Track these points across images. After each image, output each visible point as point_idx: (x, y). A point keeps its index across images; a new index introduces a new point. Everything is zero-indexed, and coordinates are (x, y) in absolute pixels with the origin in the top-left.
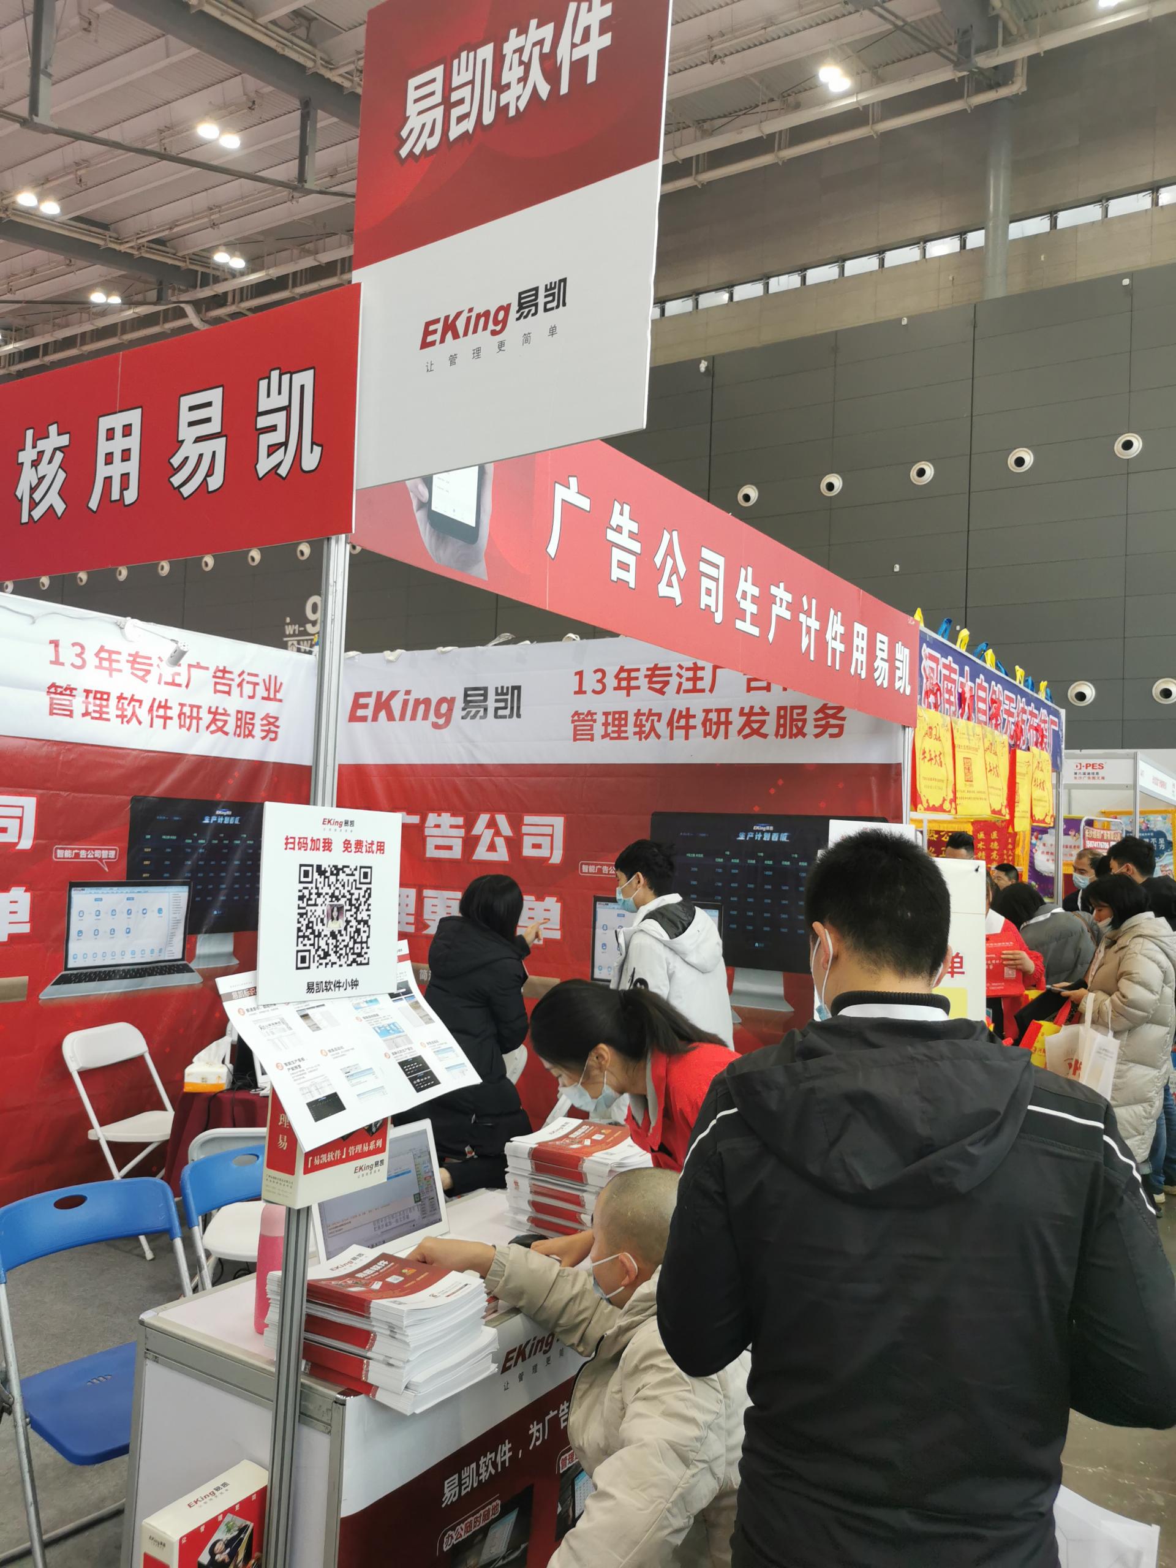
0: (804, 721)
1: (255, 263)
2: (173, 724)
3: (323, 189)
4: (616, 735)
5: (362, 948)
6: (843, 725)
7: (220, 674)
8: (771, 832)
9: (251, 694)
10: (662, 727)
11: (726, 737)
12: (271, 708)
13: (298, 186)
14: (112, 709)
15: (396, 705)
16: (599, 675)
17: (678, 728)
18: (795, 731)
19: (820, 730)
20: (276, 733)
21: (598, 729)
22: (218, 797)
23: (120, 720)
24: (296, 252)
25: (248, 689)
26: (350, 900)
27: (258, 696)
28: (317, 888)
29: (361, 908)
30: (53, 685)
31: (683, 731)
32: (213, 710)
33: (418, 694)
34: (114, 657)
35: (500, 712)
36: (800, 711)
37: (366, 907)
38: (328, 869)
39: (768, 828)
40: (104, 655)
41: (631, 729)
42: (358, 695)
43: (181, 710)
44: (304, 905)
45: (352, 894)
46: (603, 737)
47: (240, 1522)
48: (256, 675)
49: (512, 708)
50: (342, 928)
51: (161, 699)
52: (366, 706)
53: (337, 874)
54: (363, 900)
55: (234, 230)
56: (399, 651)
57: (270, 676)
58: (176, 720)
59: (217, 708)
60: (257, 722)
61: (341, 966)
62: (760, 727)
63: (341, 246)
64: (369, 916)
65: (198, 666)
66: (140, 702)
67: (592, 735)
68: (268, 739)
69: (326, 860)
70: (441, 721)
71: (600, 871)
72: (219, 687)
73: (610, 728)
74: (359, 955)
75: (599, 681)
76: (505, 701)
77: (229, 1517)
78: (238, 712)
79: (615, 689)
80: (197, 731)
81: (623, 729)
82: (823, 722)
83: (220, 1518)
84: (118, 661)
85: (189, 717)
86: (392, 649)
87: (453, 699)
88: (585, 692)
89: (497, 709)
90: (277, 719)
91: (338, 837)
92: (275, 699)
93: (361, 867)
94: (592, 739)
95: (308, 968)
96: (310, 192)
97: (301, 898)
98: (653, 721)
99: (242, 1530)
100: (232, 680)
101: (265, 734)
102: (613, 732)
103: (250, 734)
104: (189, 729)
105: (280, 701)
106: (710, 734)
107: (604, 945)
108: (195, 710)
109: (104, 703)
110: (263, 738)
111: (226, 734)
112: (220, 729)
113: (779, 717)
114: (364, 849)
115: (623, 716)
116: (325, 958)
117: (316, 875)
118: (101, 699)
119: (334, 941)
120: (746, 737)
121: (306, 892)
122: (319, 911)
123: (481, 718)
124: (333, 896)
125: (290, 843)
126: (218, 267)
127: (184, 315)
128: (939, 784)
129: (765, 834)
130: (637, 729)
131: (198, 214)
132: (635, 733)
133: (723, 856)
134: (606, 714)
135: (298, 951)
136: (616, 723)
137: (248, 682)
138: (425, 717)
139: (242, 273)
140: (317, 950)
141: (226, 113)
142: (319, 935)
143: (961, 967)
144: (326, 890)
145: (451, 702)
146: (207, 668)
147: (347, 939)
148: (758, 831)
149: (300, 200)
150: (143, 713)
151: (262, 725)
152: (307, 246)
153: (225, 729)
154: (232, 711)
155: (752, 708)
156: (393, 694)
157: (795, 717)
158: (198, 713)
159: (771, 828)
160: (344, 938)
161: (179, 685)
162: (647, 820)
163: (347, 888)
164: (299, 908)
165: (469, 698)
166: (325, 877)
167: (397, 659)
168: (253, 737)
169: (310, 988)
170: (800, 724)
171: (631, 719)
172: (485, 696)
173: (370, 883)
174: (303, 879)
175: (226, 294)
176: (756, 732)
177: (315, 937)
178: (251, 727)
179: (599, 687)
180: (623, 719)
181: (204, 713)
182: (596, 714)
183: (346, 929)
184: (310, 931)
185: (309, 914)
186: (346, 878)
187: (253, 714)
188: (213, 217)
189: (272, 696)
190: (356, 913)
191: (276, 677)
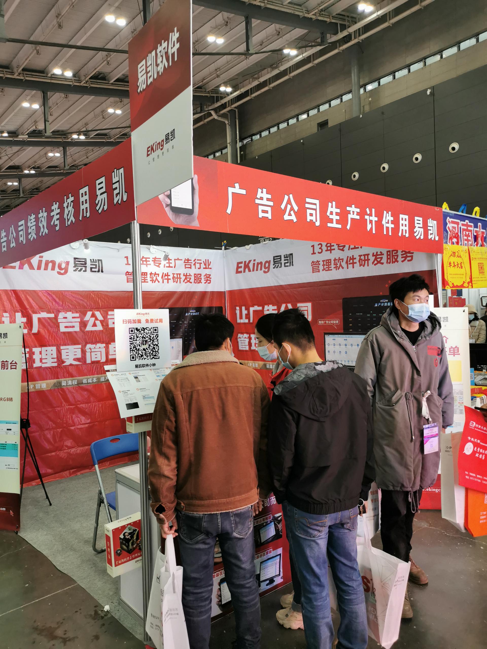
0: (397, 256)
1: (235, 88)
2: (171, 281)
3: (257, 52)
4: (327, 269)
5: (156, 353)
6: (413, 256)
7: (186, 261)
8: (387, 302)
9: (199, 267)
10: (344, 264)
11: (368, 265)
12: (207, 271)
13: (247, 53)
14: (149, 278)
15: (251, 265)
16: (320, 246)
17: (350, 264)
18: (394, 260)
19: (403, 259)
20: (210, 280)
21: (321, 267)
22: (190, 306)
23: (151, 282)
24: (251, 80)
25: (198, 266)
26: (150, 338)
27: (202, 268)
28: (136, 335)
29: (154, 341)
30: (127, 272)
31: (352, 265)
32: (185, 274)
33: (258, 261)
34: (148, 260)
35: (286, 264)
36: (395, 252)
37: (157, 340)
38: (140, 329)
39: (386, 301)
40: (144, 259)
41: (333, 266)
42: (238, 263)
43: (173, 276)
44: (132, 340)
45: (151, 336)
46: (323, 270)
47: (133, 528)
48: (201, 260)
49: (290, 262)
50: (148, 347)
51: (165, 272)
52: (241, 267)
53: (144, 330)
54: (155, 338)
55: (225, 76)
56: (250, 245)
57: (206, 260)
58: (172, 280)
59: (187, 274)
60: (203, 277)
61: (148, 359)
62: (381, 260)
63: (268, 73)
64: (158, 343)
65: (178, 259)
66: (158, 274)
67: (319, 270)
68: (207, 283)
69: (139, 326)
70: (266, 270)
71: (325, 323)
72: (187, 266)
73: (325, 267)
74: (155, 356)
75: (320, 248)
76: (288, 260)
77: (129, 526)
78: (195, 274)
79: (326, 251)
80: (180, 283)
81: (330, 266)
82: (405, 255)
83: (126, 526)
84: (149, 261)
85: (176, 278)
86: (248, 245)
87: (270, 261)
88: (315, 253)
89: (285, 263)
90: (210, 275)
91: (143, 319)
92: (209, 268)
93: (153, 328)
94: (319, 272)
95: (135, 360)
96: (252, 54)
97: (131, 338)
98: (340, 262)
99: (135, 530)
100: (192, 263)
101: (206, 281)
102: (326, 268)
103: (200, 282)
104: (177, 282)
105: (211, 268)
106: (362, 265)
107: (329, 351)
108: (178, 275)
109: (146, 276)
110: (205, 283)
111: (191, 283)
112: (189, 281)
113: (388, 255)
114: (154, 322)
115: (330, 261)
116: (141, 357)
117: (136, 331)
118: (144, 275)
119: (145, 352)
120: (375, 265)
121: (132, 337)
122: (138, 342)
123: (280, 267)
124: (143, 337)
125: (124, 321)
126: (222, 93)
127: (211, 115)
128: (462, 276)
129: (385, 303)
130: (335, 266)
131: (212, 73)
132: (334, 268)
133: (369, 313)
134: (323, 261)
135: (131, 355)
136: (327, 264)
137: (197, 263)
138: (261, 269)
139: (231, 93)
140: (138, 355)
141: (217, 30)
142: (139, 350)
143: (458, 352)
144: (140, 335)
145: (269, 262)
146: (182, 260)
147: (150, 351)
148: (382, 302)
149: (250, 58)
150: (159, 278)
151: (204, 278)
152: (255, 76)
153: (191, 281)
154: (193, 275)
155: (377, 252)
156: (250, 261)
157: (394, 254)
158: (180, 276)
159: (387, 301)
160: (149, 350)
161: (172, 267)
162: (341, 301)
163: (148, 334)
164: (130, 342)
165: (275, 260)
166: (139, 332)
167: (250, 248)
168: (201, 283)
169: (137, 366)
170: (396, 257)
171: (333, 262)
172: (281, 258)
173: (158, 332)
174: (130, 333)
175: (226, 103)
176: (379, 262)
177: (137, 350)
178: (200, 279)
179: (320, 251)
180: (330, 262)
181: (182, 276)
182: (320, 261)
183: (149, 347)
184: (135, 349)
185: (134, 343)
186: (148, 331)
187: (201, 274)
188: (217, 73)
189: (207, 267)
190: (153, 342)
191: (208, 260)
